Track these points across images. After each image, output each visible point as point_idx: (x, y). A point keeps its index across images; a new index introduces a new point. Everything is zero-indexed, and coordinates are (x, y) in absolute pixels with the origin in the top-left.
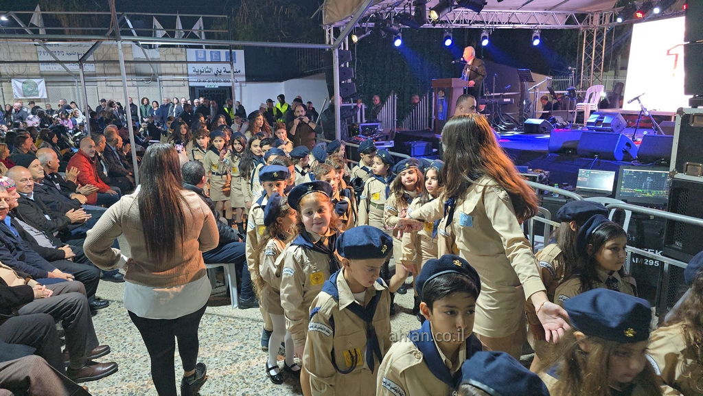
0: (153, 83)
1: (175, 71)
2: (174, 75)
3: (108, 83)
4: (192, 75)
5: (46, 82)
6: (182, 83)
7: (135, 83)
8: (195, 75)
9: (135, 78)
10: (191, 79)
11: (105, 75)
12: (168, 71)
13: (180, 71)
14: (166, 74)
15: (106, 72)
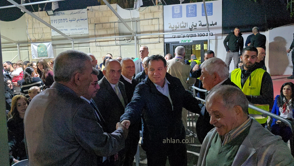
0: (132, 42)
1: (152, 29)
2: (151, 32)
4: (167, 32)
6: (157, 40)
7: (118, 42)
8: (170, 31)
9: (118, 37)
10: (166, 35)
11: (95, 36)
12: (146, 29)
13: (157, 28)
14: (144, 32)
15: (96, 34)
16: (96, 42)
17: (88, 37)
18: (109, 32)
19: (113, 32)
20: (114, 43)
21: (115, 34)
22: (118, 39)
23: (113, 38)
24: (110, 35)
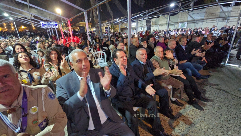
0: (225, 20)
3: (207, 22)
5: (187, 23)
7: (217, 21)
9: (218, 19)
11: (207, 19)
14: (232, 17)
15: (208, 18)
16: (206, 21)
17: (203, 19)
18: (214, 17)
19: (216, 17)
20: (215, 21)
21: (217, 18)
22: (218, 20)
23: (215, 19)
24: (214, 18)
